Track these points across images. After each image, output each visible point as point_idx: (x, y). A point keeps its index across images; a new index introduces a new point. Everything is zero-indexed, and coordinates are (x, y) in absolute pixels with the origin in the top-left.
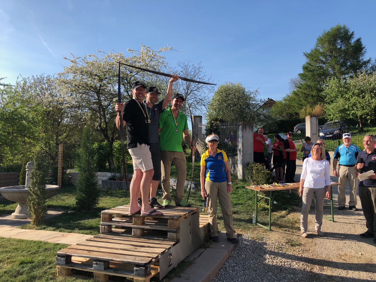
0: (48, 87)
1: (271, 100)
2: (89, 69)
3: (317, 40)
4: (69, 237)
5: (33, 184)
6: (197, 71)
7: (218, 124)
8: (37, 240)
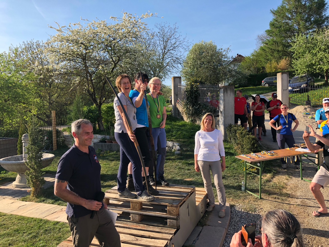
1: (240, 56)
2: (75, 37)
5: (29, 158)
6: (173, 31)
7: (198, 86)
8: (37, 217)
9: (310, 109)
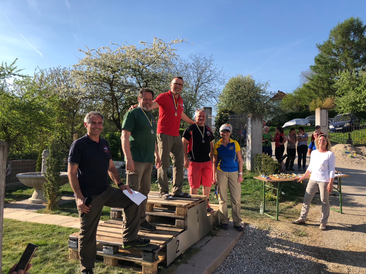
0: (64, 79)
1: (281, 92)
2: (103, 60)
3: (330, 31)
5: (48, 170)
6: (209, 63)
7: (227, 116)
8: (52, 224)
9: (350, 148)
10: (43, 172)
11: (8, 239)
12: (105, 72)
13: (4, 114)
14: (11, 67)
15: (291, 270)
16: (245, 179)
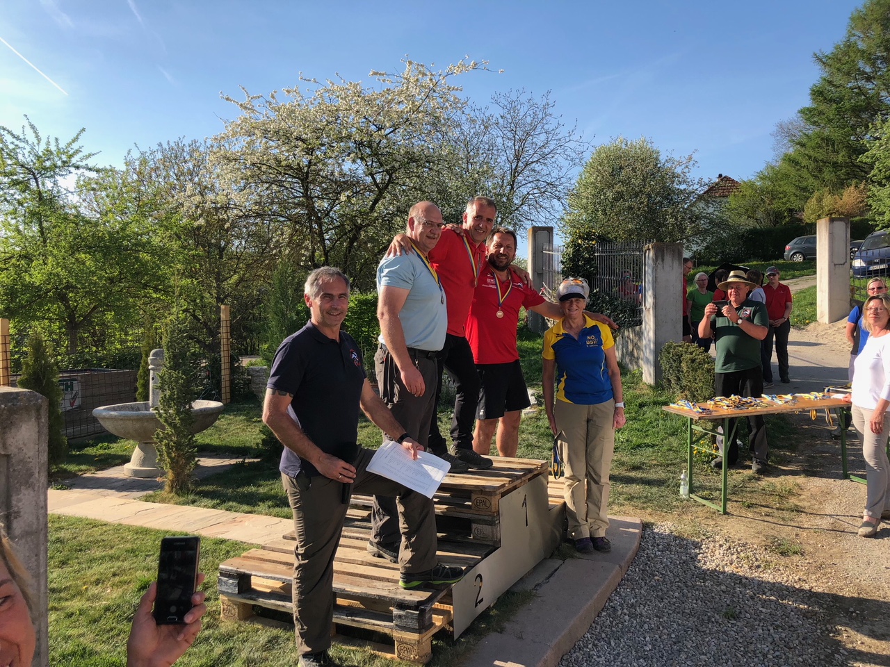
0: (194, 168)
1: (727, 179)
2: (282, 123)
3: (850, 18)
4: (246, 524)
5: (164, 401)
6: (541, 113)
7: (592, 247)
8: (178, 530)
10: (154, 403)
11: (79, 571)
12: (288, 151)
13: (58, 264)
14: (69, 149)
15: (763, 646)
16: (641, 405)
